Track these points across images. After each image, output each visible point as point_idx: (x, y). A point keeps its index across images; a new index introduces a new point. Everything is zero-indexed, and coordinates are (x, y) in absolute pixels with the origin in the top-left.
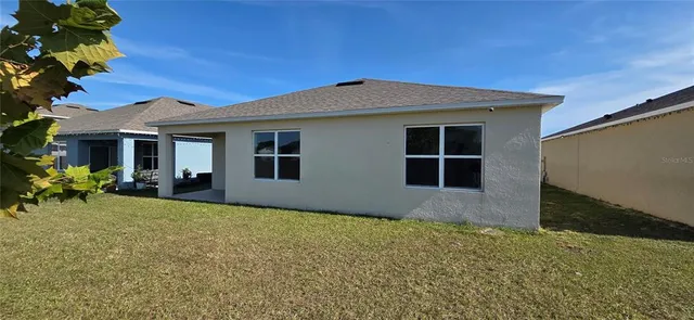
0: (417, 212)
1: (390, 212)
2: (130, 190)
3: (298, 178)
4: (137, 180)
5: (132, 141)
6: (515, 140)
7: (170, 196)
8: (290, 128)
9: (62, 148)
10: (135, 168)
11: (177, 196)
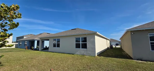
0: (77, 53)
1: (72, 53)
2: (36, 50)
3: (59, 47)
4: (37, 48)
5: (37, 41)
6: (91, 40)
7: (41, 50)
8: (59, 38)
9: (27, 42)
10: (37, 46)
11: (42, 51)
